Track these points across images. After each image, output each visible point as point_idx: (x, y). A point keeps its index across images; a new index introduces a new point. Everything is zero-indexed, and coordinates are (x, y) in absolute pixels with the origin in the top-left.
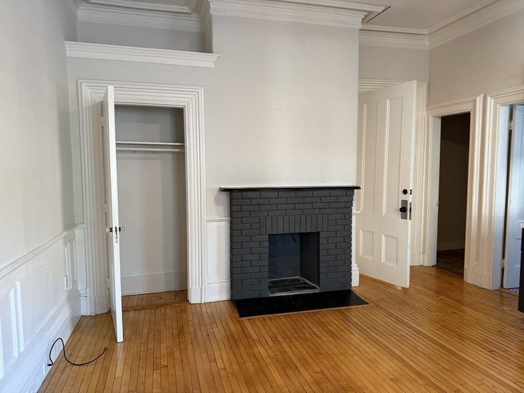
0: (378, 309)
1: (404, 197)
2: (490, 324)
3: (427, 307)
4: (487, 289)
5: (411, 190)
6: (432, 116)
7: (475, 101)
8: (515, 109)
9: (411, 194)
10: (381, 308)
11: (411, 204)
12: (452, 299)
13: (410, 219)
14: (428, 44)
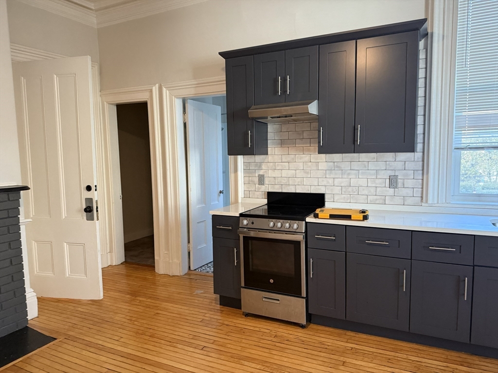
0: (71, 343)
1: (89, 195)
2: (192, 315)
3: (128, 318)
4: (178, 276)
5: (96, 186)
6: (106, 102)
7: (151, 91)
8: (187, 103)
9: (96, 190)
10: (74, 339)
11: (97, 201)
12: (150, 298)
13: (98, 219)
14: (96, 22)
